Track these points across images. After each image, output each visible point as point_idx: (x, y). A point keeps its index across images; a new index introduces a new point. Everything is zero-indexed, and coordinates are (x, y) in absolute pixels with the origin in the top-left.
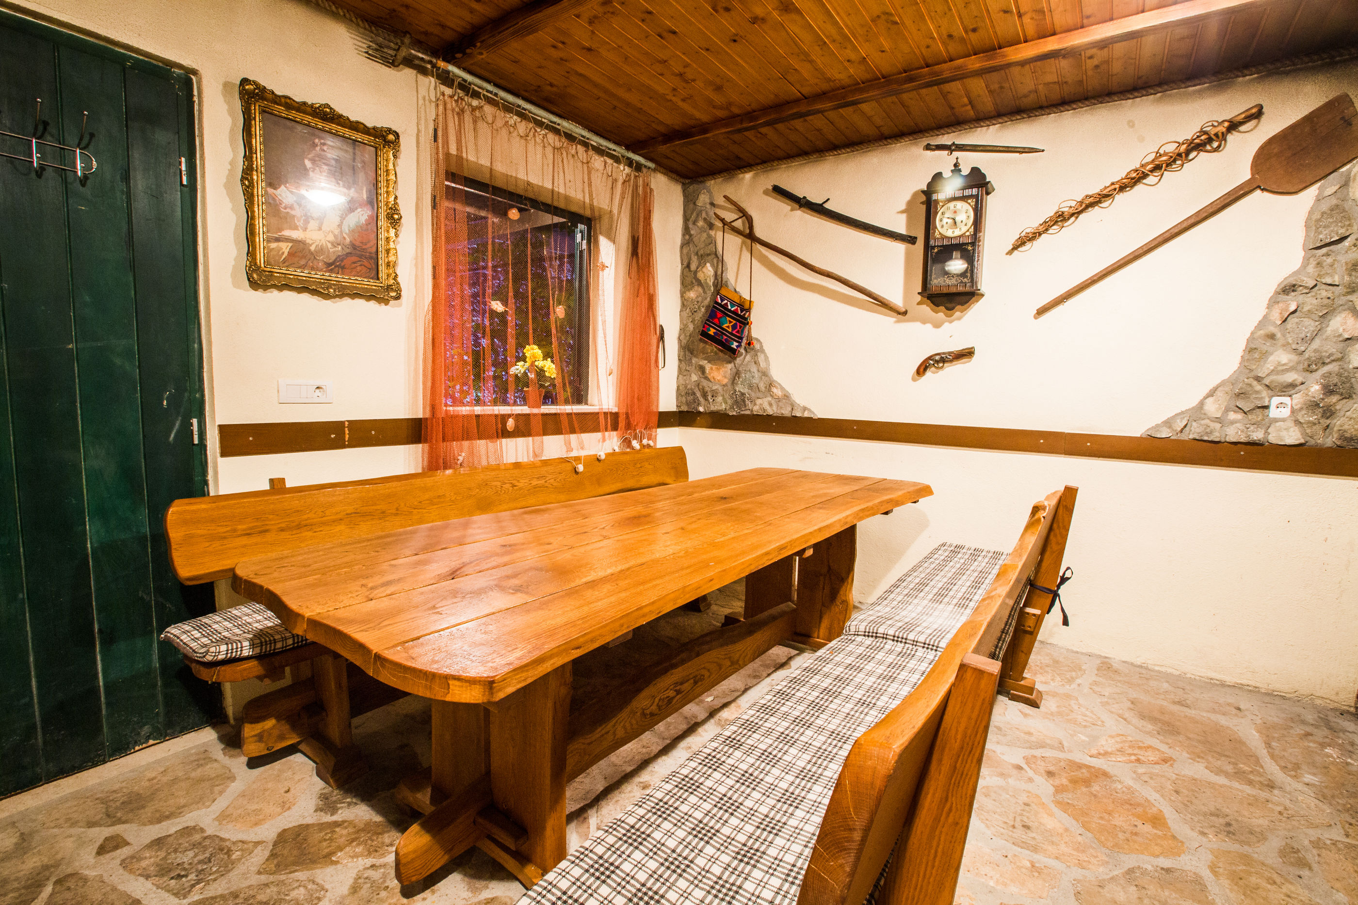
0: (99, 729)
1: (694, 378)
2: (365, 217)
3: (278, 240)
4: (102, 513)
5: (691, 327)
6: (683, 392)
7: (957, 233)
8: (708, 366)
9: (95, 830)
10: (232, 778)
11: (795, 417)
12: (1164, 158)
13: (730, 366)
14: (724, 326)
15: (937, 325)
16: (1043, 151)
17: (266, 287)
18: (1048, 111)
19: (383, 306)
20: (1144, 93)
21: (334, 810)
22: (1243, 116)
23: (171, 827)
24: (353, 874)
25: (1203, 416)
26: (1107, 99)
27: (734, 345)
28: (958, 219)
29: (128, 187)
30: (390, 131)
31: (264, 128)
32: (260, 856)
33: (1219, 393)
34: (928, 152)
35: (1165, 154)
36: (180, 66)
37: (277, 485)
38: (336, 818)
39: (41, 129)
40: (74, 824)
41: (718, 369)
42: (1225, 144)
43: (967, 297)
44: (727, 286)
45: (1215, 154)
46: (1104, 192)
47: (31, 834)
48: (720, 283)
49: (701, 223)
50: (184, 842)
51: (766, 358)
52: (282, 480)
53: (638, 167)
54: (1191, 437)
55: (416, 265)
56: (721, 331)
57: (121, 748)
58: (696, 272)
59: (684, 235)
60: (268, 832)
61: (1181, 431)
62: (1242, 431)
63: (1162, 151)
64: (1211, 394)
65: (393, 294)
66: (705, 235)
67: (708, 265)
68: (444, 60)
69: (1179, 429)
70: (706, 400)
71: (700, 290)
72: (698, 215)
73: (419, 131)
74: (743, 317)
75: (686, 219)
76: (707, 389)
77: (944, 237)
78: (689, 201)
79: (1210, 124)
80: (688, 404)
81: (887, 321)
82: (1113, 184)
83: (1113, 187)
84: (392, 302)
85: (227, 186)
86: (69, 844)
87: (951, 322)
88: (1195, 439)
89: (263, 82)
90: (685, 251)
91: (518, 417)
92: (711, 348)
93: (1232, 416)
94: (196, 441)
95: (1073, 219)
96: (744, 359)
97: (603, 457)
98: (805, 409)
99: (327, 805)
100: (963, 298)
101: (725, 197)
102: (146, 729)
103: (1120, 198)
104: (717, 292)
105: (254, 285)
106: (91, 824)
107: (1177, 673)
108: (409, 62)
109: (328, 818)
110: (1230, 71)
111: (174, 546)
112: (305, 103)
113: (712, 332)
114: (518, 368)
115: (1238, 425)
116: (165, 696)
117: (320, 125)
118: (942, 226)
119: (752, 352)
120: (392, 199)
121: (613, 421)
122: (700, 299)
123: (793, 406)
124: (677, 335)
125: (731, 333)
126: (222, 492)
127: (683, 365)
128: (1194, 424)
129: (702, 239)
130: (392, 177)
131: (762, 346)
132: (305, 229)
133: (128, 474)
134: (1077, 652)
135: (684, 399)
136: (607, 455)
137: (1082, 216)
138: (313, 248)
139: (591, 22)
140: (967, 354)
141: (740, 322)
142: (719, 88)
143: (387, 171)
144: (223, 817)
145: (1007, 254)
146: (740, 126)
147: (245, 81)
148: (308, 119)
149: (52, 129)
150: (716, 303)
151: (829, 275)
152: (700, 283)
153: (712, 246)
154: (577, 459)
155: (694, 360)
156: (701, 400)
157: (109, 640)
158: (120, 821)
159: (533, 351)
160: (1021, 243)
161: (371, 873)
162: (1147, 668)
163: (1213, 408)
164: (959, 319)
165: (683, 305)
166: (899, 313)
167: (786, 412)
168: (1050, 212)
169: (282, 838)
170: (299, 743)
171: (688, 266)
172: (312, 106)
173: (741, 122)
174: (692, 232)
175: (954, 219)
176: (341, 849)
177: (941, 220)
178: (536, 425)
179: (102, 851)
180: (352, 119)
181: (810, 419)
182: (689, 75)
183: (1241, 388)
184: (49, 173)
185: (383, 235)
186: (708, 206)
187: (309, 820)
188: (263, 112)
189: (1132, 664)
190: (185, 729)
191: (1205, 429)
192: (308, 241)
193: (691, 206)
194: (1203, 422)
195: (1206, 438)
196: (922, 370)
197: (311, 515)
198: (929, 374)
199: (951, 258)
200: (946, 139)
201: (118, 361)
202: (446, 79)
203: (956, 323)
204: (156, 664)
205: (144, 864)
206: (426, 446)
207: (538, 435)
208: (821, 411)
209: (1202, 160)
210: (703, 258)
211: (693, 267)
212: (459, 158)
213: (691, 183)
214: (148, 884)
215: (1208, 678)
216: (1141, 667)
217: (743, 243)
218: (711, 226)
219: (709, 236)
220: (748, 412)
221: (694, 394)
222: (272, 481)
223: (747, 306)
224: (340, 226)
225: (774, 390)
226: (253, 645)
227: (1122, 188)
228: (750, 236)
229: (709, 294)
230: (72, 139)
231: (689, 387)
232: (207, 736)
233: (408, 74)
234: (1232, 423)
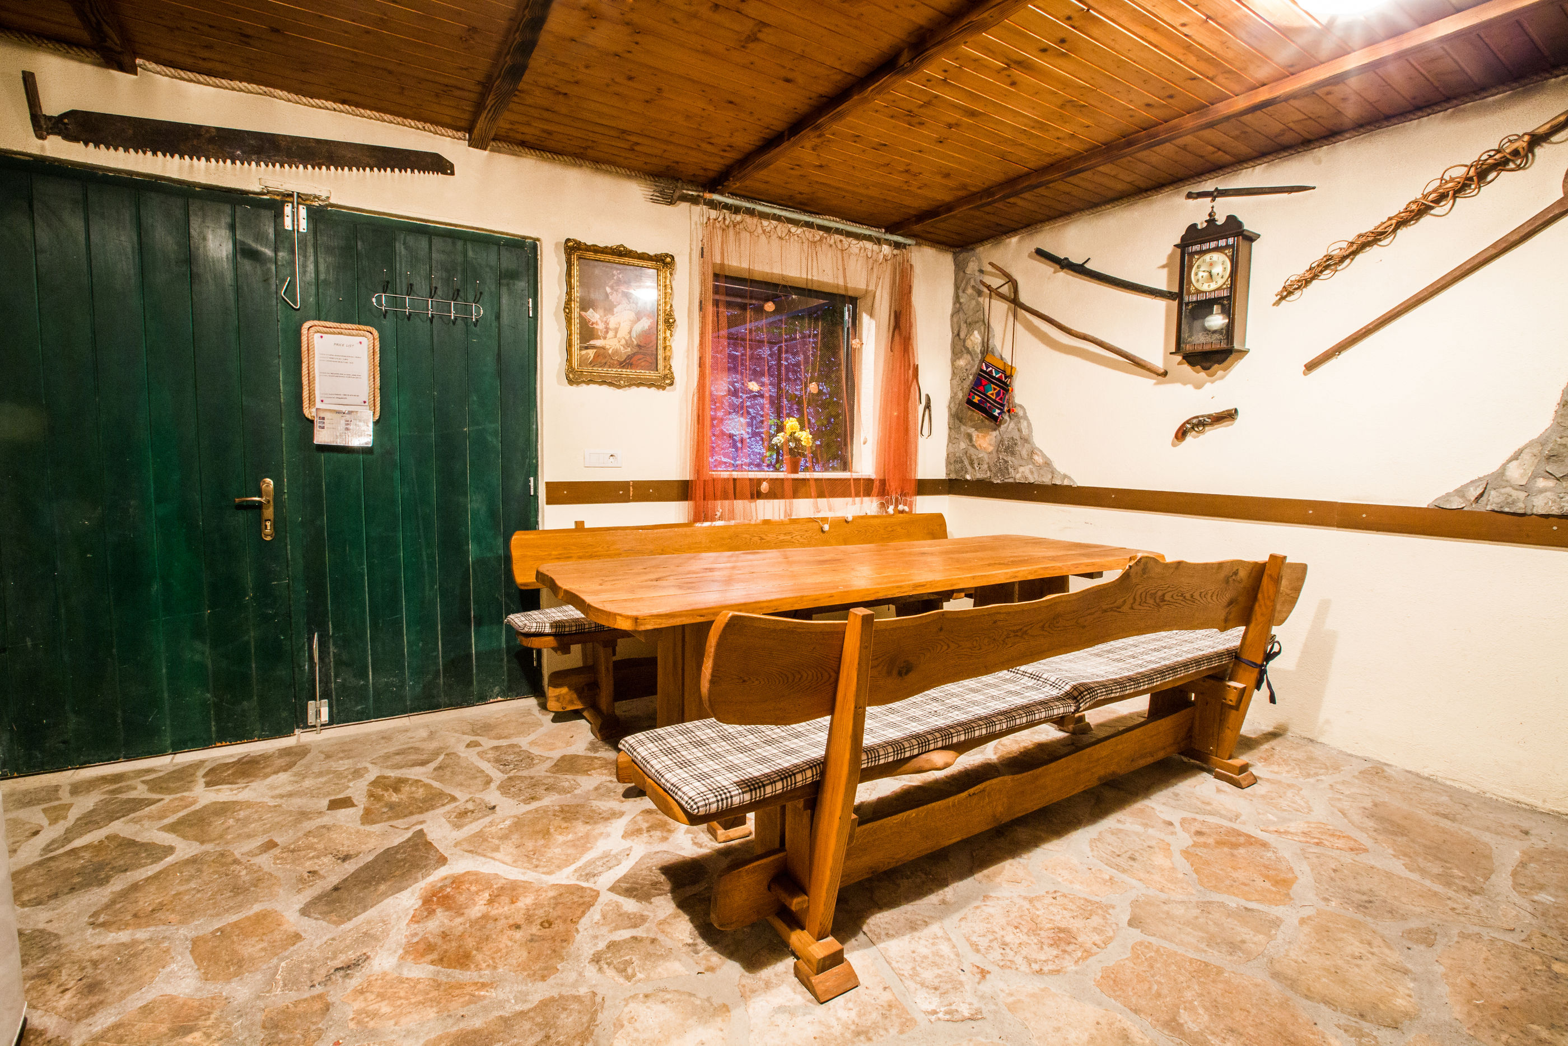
0: (471, 683)
1: (963, 445)
2: (649, 323)
3: (587, 348)
4: (479, 539)
5: (960, 395)
6: (953, 460)
7: (1213, 286)
8: (975, 434)
9: (465, 736)
10: (542, 725)
11: (1055, 485)
12: (1450, 185)
13: (995, 433)
14: (989, 393)
15: (1198, 386)
16: (1314, 188)
17: (578, 383)
18: (1318, 144)
19: (661, 391)
20: (1430, 111)
21: (596, 750)
22: (1548, 126)
23: (503, 743)
24: (598, 782)
25: (1504, 484)
26: (1386, 123)
27: (996, 412)
28: (1214, 271)
29: (499, 323)
30: (667, 255)
31: (580, 270)
32: (549, 764)
33: (1526, 456)
34: (1190, 201)
35: (1452, 180)
36: (531, 238)
37: (579, 525)
38: (597, 755)
39: (456, 295)
40: (456, 731)
41: (984, 437)
42: (1533, 159)
43: (1223, 356)
44: (993, 353)
45: (1521, 172)
46: (1379, 230)
47: (436, 732)
48: (987, 349)
49: (970, 291)
50: (510, 750)
51: (1029, 425)
52: (583, 523)
53: (897, 245)
54: (1489, 508)
55: (688, 357)
56: (985, 399)
57: (483, 699)
58: (964, 341)
59: (954, 304)
60: (557, 754)
61: (1477, 499)
62: (1554, 502)
63: (1447, 177)
64: (1516, 457)
65: (668, 381)
66: (974, 302)
67: (976, 332)
68: (710, 192)
69: (1473, 499)
70: (973, 468)
71: (969, 357)
72: (967, 283)
73: (691, 249)
74: (1005, 384)
75: (957, 287)
76: (974, 457)
77: (1198, 292)
78: (960, 268)
79: (1506, 140)
80: (957, 472)
81: (1145, 383)
82: (1390, 219)
83: (1389, 223)
84: (668, 388)
85: (556, 314)
86: (453, 740)
87: (1212, 382)
88: (1493, 511)
89: (579, 239)
90: (955, 320)
91: (772, 481)
92: (978, 415)
93: (1541, 483)
94: (532, 493)
95: (1348, 261)
96: (1008, 426)
97: (850, 519)
98: (1065, 476)
99: (593, 747)
100: (1218, 357)
101: (990, 263)
102: (497, 689)
103: (1403, 232)
104: (983, 360)
105: (571, 382)
106: (464, 733)
107: (1475, 791)
108: (684, 198)
109: (592, 754)
110: (1537, 74)
111: (514, 562)
112: (606, 247)
113: (976, 399)
114: (780, 439)
115: (1548, 494)
116: (508, 670)
117: (617, 260)
118: (1198, 281)
119: (1016, 419)
120: (668, 307)
121: (865, 487)
122: (968, 367)
123: (1053, 472)
124: (947, 404)
125: (995, 401)
126: (546, 528)
127: (954, 434)
128: (1493, 493)
129: (972, 307)
130: (669, 291)
131: (1025, 413)
132: (605, 338)
133: (492, 513)
134: (1351, 755)
135: (952, 467)
136: (855, 518)
137: (1359, 257)
138: (610, 352)
139: (814, 150)
140: (1229, 416)
141: (1004, 389)
142: (947, 176)
143: (665, 286)
144: (532, 743)
145: (1274, 305)
146: (979, 203)
147: (568, 240)
148: (609, 257)
149: (461, 294)
150: (982, 370)
151: (1085, 338)
152: (969, 352)
153: (980, 314)
154: (824, 520)
155: (963, 428)
156: (969, 467)
157: (479, 624)
158: (478, 735)
159: (791, 423)
160: (1287, 293)
161: (609, 784)
162: (1435, 782)
163: (1516, 473)
164: (1222, 378)
165: (954, 373)
166: (1159, 375)
167: (1047, 480)
168: (1317, 255)
169: (563, 758)
170: (583, 710)
171: (958, 335)
172: (611, 248)
173: (981, 198)
174: (962, 300)
175: (1210, 273)
176: (595, 769)
177: (1196, 274)
178: (788, 488)
179: (468, 746)
180: (639, 251)
181: (1069, 487)
182: (914, 169)
183: (1552, 450)
184: (459, 321)
185: (661, 337)
186: (977, 274)
187: (580, 753)
188: (579, 258)
189: (1418, 775)
190: (520, 695)
191: (1506, 499)
192: (608, 347)
193: (962, 274)
194: (1503, 491)
195: (1507, 510)
196: (1182, 434)
197: (600, 549)
198: (1189, 439)
199: (1211, 313)
200: (1209, 186)
201: (489, 438)
202: (712, 205)
203: (1218, 383)
204: (504, 645)
205: (488, 756)
206: (691, 503)
207: (791, 498)
208: (1082, 479)
209: (1503, 182)
210: (971, 325)
211: (962, 335)
212: (722, 265)
213: (961, 252)
214: (489, 765)
215: (1514, 801)
216: (1428, 779)
217: (1009, 309)
218: (980, 293)
219: (978, 303)
220: (1011, 480)
221: (962, 462)
222: (576, 522)
223: (1008, 373)
224: (630, 333)
225: (1036, 457)
226: (551, 626)
227: (1402, 222)
228: (1015, 302)
229: (977, 362)
230: (471, 297)
231: (957, 455)
232: (532, 702)
233: (684, 206)
234: (1542, 491)
